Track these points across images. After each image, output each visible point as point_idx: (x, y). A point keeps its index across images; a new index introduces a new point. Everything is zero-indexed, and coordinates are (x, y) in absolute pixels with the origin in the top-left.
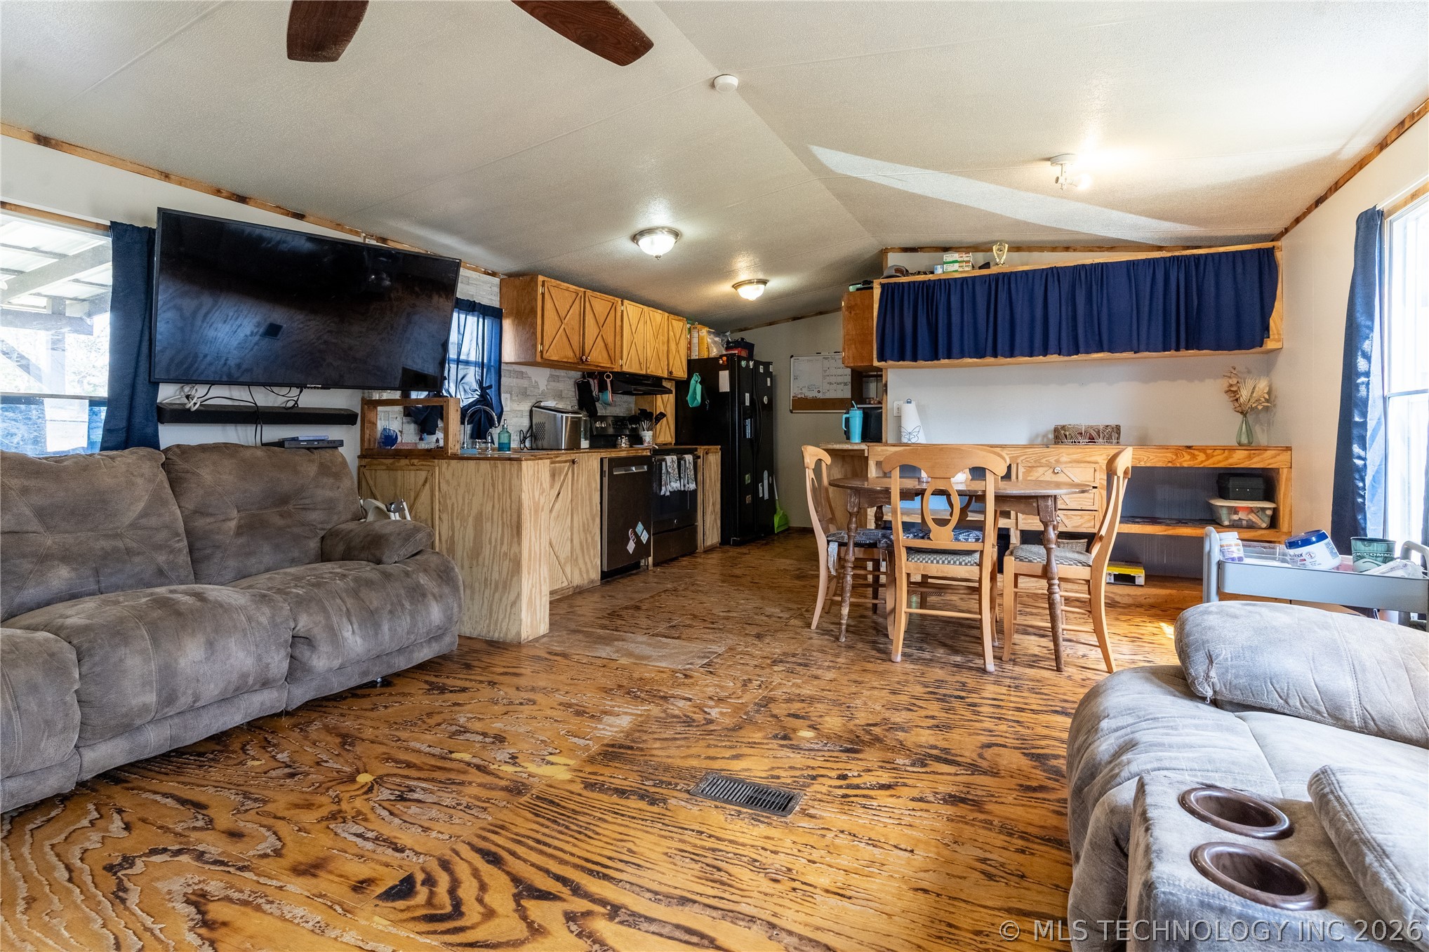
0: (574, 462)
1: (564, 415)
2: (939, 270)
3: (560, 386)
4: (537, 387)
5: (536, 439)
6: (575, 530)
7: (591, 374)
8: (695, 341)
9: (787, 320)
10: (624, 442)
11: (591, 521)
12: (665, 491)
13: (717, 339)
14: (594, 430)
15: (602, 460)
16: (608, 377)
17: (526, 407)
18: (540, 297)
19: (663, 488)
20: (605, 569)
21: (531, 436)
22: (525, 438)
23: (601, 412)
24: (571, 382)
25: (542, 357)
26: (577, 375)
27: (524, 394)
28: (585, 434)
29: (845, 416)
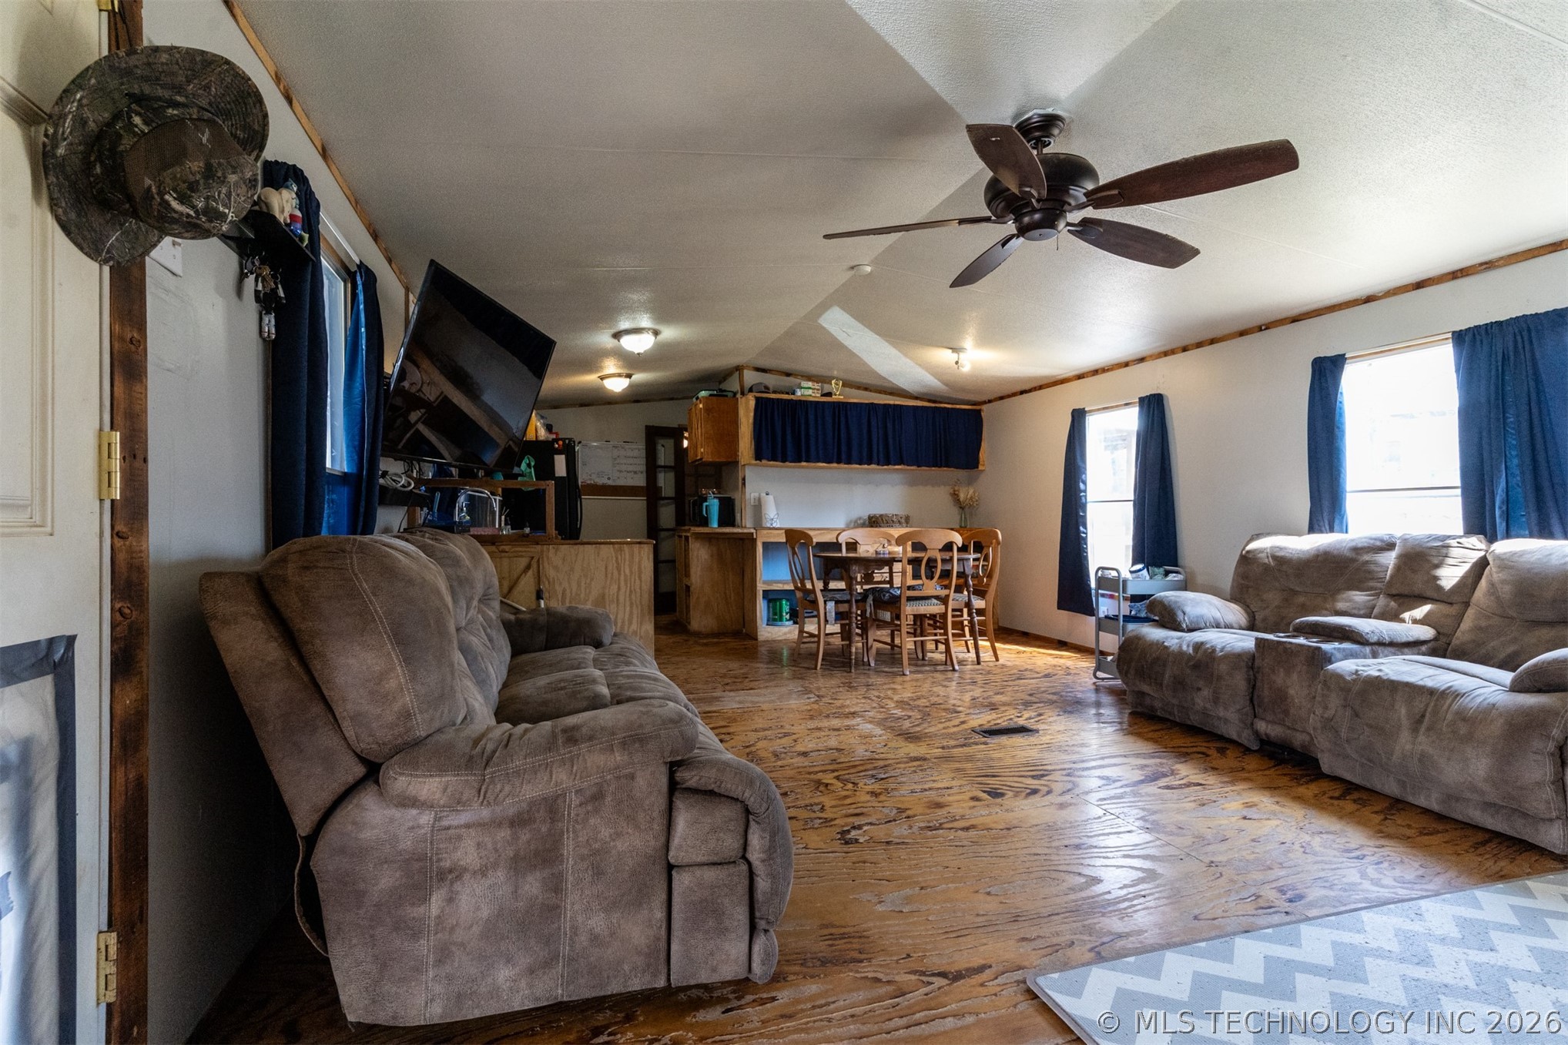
2: (799, 393)
29: (705, 504)
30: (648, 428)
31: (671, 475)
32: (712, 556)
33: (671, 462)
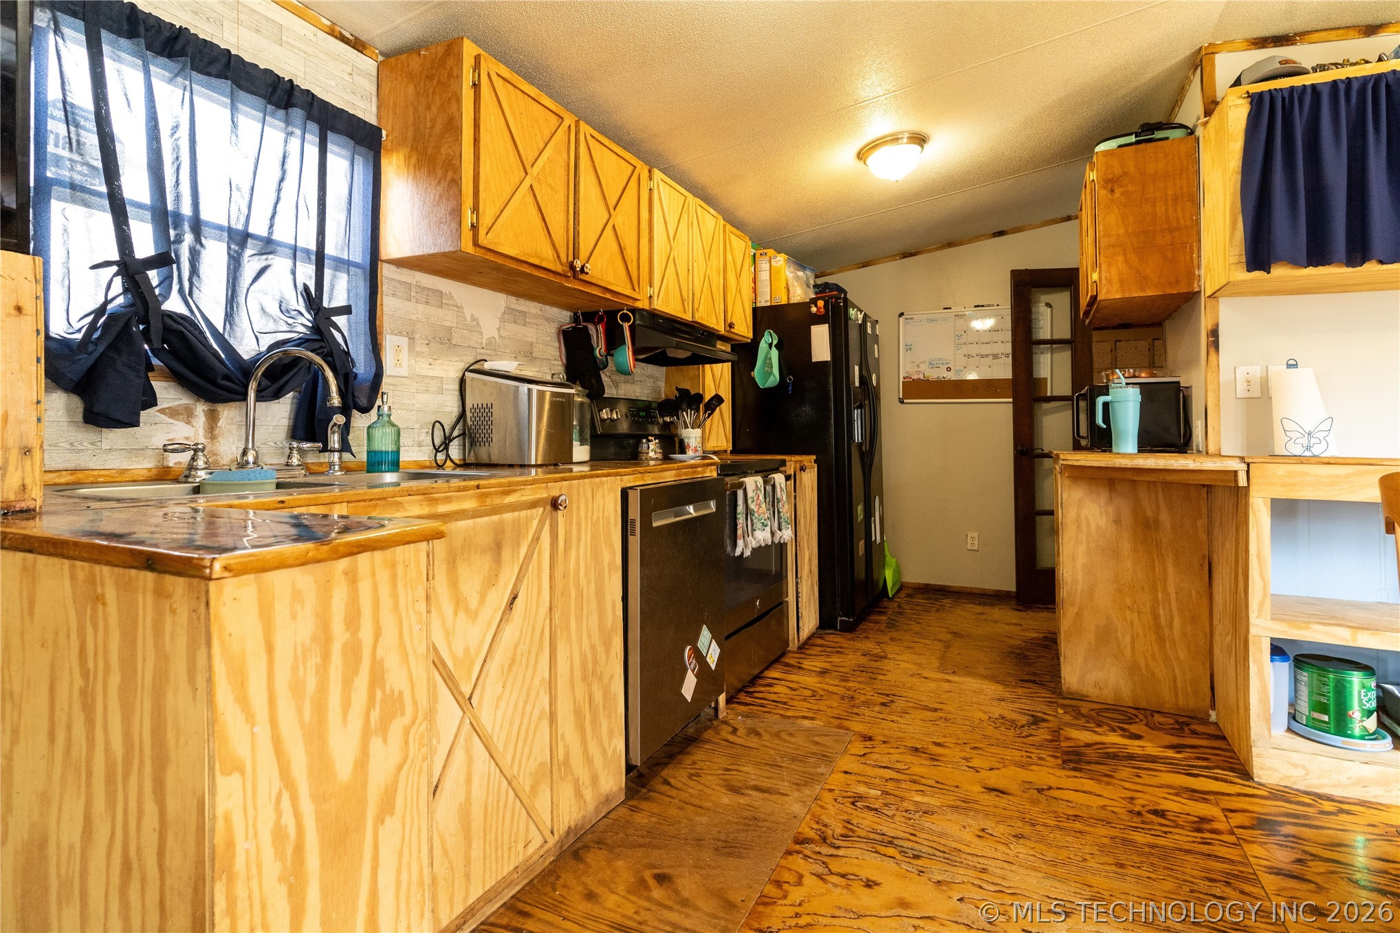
0: (555, 504)
1: (535, 388)
3: (529, 334)
4: (475, 327)
5: (473, 443)
6: (562, 683)
7: (591, 317)
8: (764, 276)
9: (892, 257)
10: (652, 449)
11: (601, 650)
12: (744, 547)
13: (800, 274)
14: (598, 423)
15: (625, 493)
16: (625, 318)
17: (451, 370)
18: (467, 94)
19: (740, 543)
20: (637, 760)
21: (463, 434)
22: (447, 441)
23: (609, 392)
24: (552, 329)
25: (476, 244)
26: (564, 317)
27: (444, 341)
28: (581, 432)
29: (1101, 400)
30: (1016, 274)
31: (1064, 358)
32: (1117, 521)
33: (1065, 332)
